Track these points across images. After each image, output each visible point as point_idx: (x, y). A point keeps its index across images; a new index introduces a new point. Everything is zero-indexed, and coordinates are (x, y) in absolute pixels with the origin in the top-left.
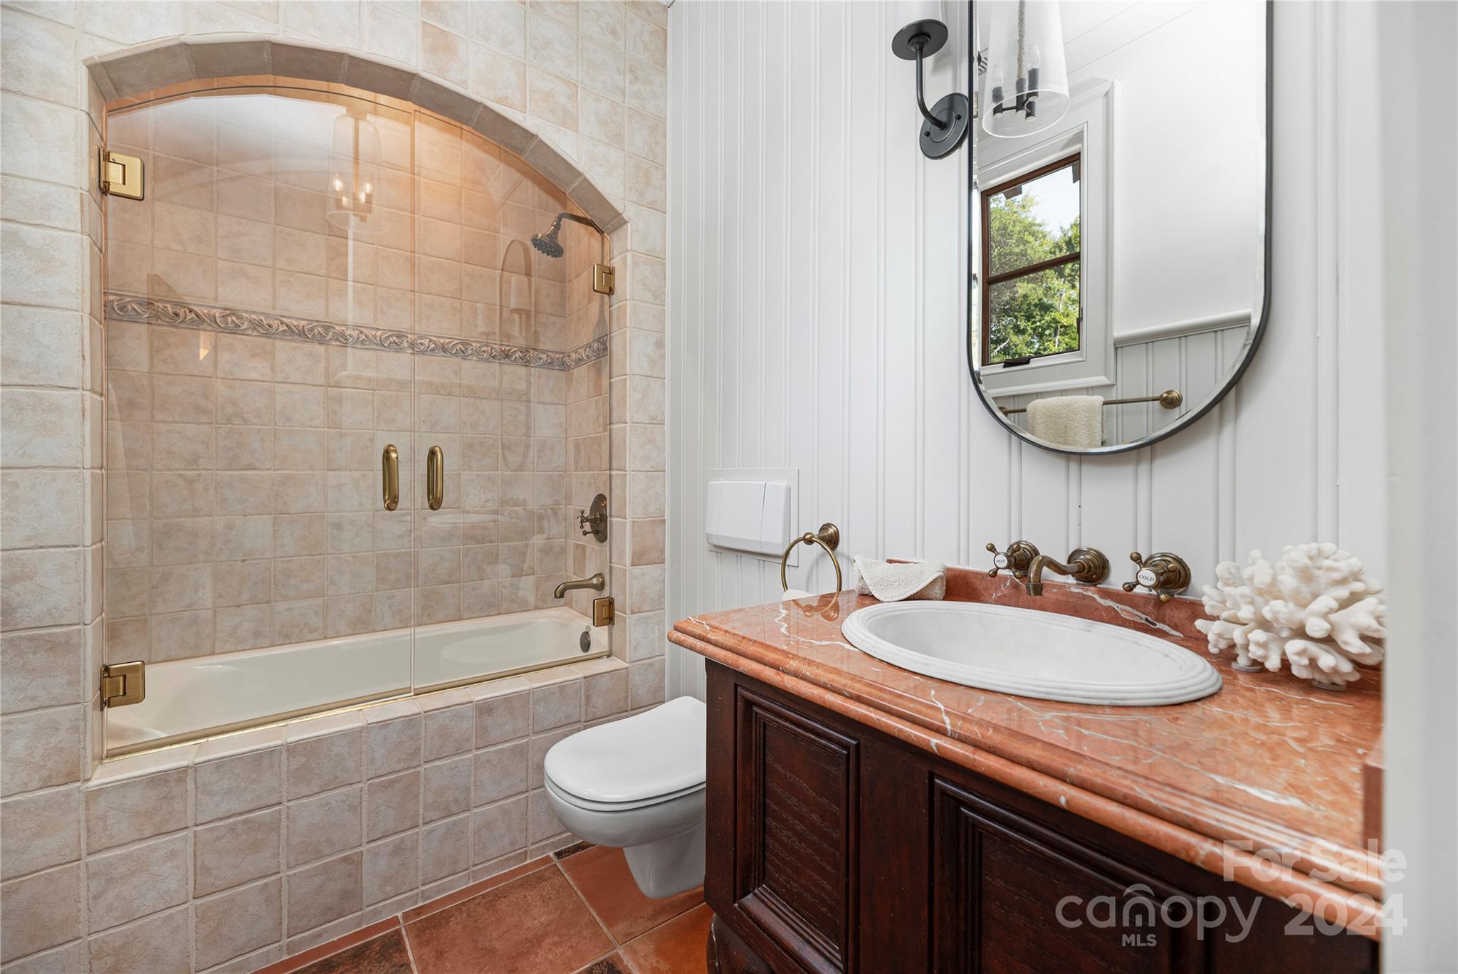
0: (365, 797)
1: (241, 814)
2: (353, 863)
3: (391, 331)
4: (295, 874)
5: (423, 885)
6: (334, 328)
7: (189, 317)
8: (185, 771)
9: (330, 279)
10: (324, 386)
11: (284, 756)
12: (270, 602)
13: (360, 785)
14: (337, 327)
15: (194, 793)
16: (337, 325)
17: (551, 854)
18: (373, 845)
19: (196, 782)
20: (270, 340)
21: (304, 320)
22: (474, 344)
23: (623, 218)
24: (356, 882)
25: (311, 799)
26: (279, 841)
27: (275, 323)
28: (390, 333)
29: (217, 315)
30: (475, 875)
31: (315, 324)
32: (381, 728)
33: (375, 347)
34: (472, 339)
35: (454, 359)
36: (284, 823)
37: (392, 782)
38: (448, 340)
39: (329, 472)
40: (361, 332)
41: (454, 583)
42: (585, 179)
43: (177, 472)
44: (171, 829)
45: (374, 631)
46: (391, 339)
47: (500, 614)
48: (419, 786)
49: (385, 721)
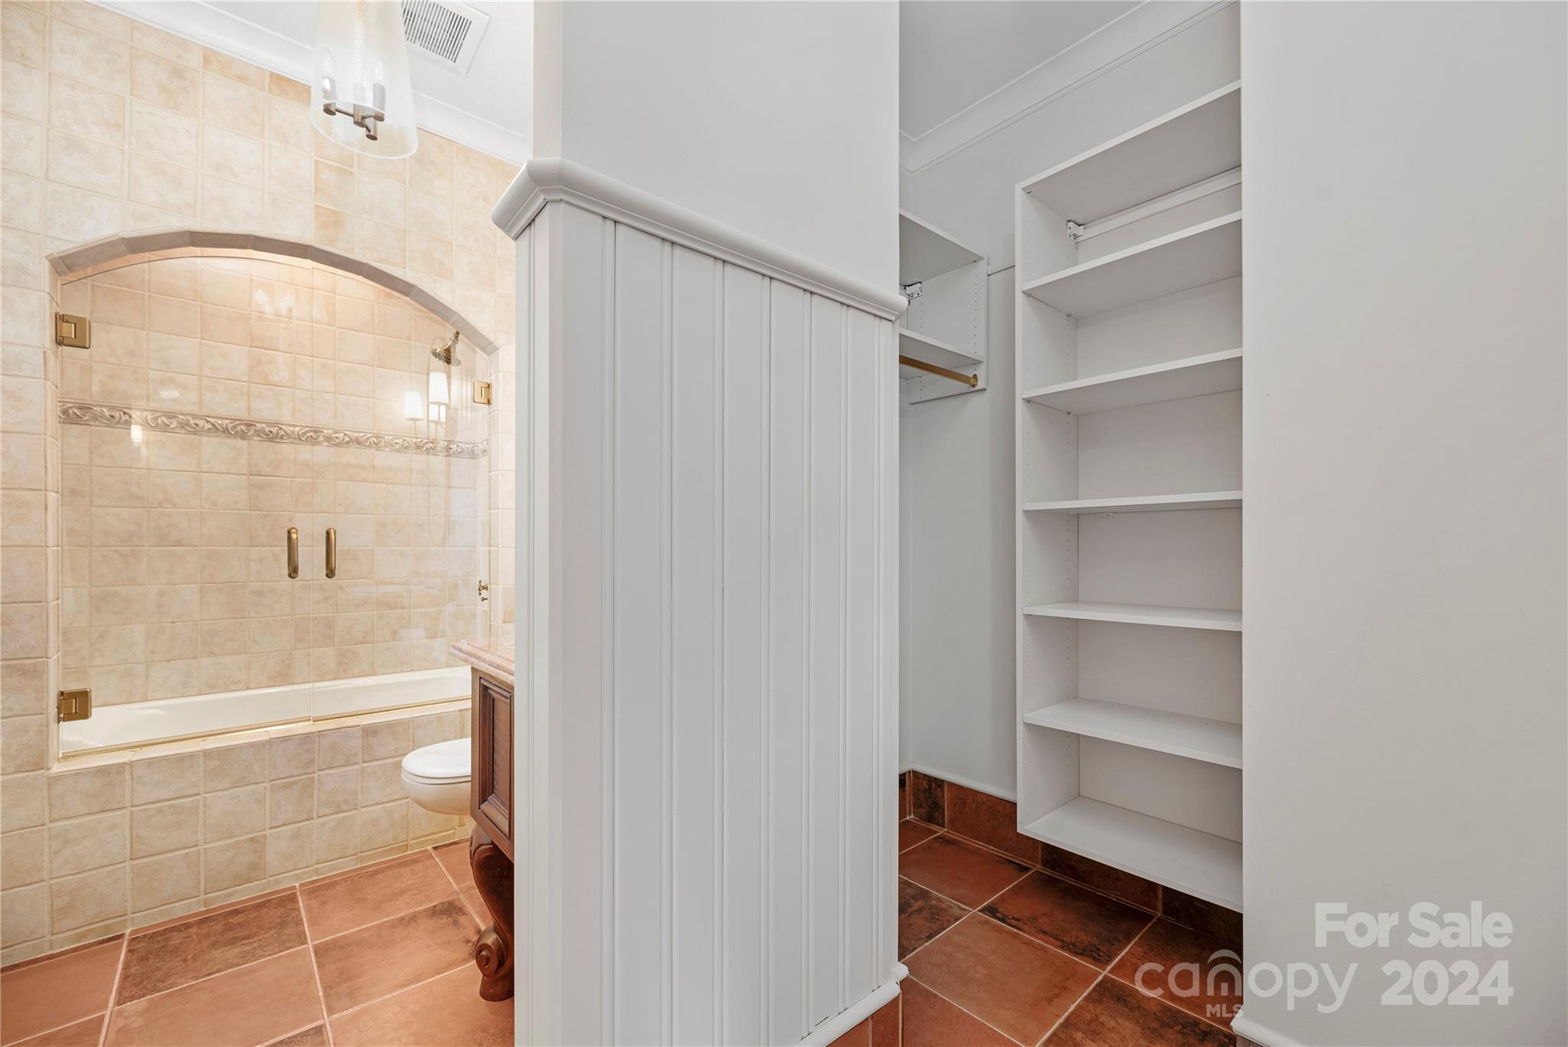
0: (268, 793)
1: (167, 800)
2: (258, 843)
3: (308, 427)
4: (211, 848)
5: (317, 864)
6: (255, 425)
7: (123, 419)
8: (123, 767)
9: (252, 384)
10: (246, 475)
11: (201, 760)
12: (197, 658)
13: (264, 784)
14: (258, 425)
15: (130, 783)
16: (258, 422)
17: (429, 848)
18: (275, 830)
19: (132, 774)
20: (197, 437)
21: (228, 419)
22: (386, 437)
23: (494, 346)
24: (261, 857)
25: (224, 793)
26: (198, 823)
27: (201, 423)
28: (308, 429)
29: (149, 417)
30: (362, 859)
31: (238, 422)
32: (281, 741)
33: (294, 441)
34: (385, 433)
35: (368, 451)
36: (201, 810)
37: (292, 784)
38: (362, 434)
39: (251, 548)
40: (280, 429)
41: (368, 643)
42: (460, 316)
43: (113, 548)
44: (113, 808)
45: (293, 684)
46: (309, 434)
47: (412, 670)
48: (313, 788)
49: (285, 737)
